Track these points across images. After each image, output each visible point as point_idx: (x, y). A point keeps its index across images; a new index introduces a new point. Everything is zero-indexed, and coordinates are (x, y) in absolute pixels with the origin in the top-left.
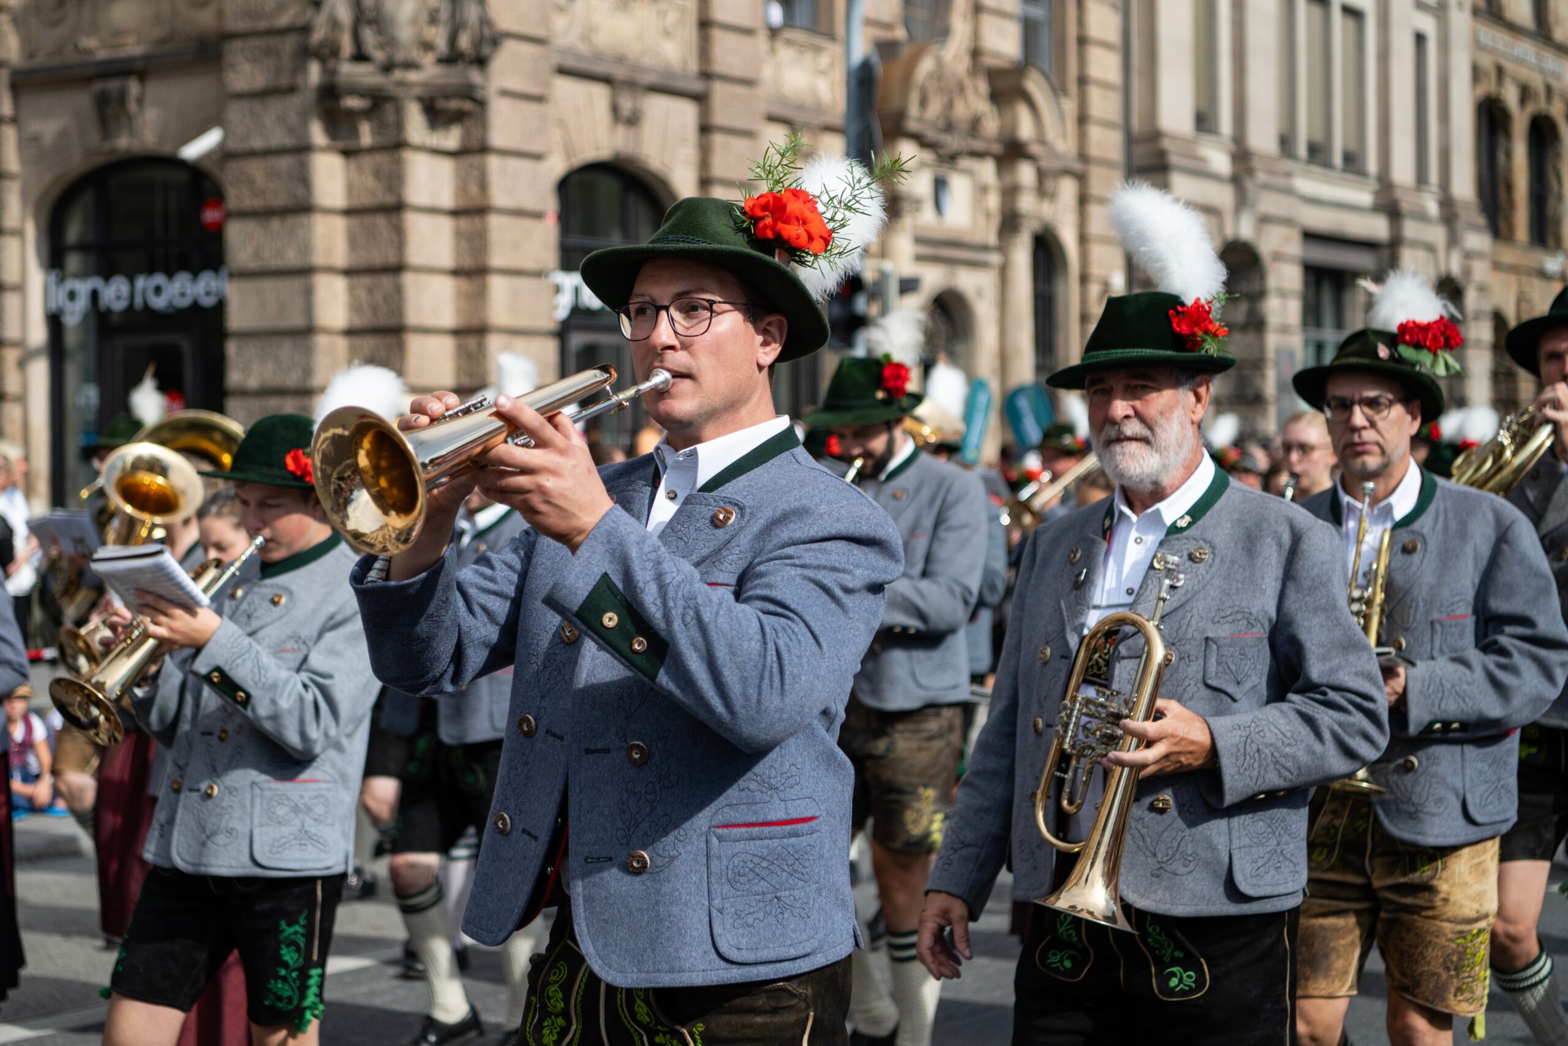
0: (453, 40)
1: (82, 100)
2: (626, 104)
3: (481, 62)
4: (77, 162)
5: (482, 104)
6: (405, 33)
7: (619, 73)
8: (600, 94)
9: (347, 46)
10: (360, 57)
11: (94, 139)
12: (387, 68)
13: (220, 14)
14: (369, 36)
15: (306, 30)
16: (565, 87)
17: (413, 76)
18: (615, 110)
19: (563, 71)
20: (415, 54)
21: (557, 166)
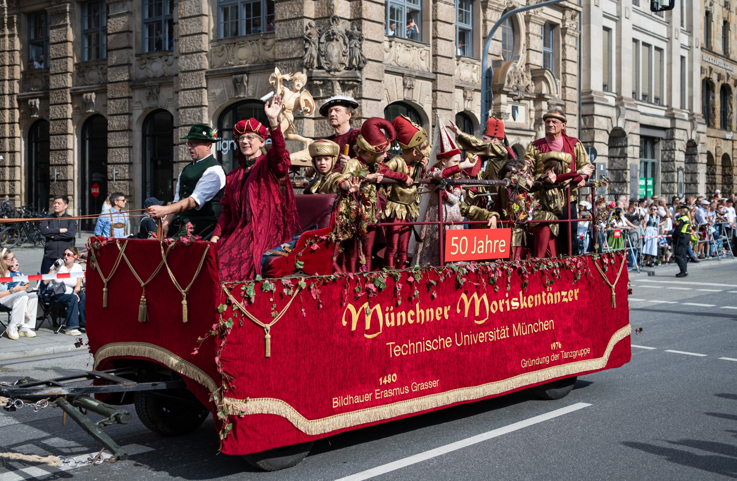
0: (350, 62)
1: (229, 81)
2: (408, 83)
3: (360, 69)
4: (227, 102)
5: (360, 83)
6: (335, 60)
7: (406, 72)
8: (400, 79)
9: (316, 65)
10: (320, 67)
11: (233, 94)
12: (329, 71)
13: (274, 54)
14: (322, 60)
15: (302, 58)
16: (387, 76)
17: (337, 73)
18: (404, 84)
19: (387, 72)
20: (338, 66)
21: (385, 103)
